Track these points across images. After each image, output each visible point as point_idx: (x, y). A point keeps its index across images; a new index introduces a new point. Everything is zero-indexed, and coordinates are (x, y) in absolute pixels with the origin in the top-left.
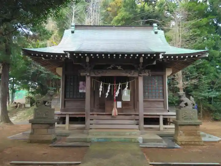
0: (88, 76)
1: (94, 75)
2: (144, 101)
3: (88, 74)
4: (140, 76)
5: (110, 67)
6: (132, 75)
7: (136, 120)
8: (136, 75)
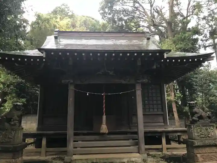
0: (71, 83)
1: (79, 82)
2: (143, 115)
3: (72, 81)
4: (138, 83)
5: (100, 73)
6: (127, 82)
7: (133, 140)
8: (132, 82)
